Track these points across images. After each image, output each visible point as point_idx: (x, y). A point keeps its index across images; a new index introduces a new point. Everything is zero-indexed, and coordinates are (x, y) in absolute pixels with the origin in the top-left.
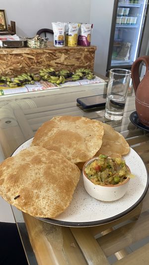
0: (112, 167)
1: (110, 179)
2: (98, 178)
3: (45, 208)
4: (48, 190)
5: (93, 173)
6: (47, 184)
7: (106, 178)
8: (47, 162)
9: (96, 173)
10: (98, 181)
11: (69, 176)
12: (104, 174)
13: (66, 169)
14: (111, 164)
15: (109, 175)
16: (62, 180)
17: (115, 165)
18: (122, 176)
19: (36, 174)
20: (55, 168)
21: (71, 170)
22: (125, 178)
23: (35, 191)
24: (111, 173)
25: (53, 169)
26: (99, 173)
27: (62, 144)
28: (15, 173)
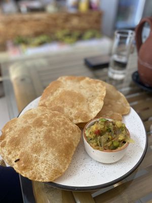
0: (112, 130)
1: (109, 144)
2: (97, 142)
3: (43, 172)
4: (47, 154)
5: (92, 137)
6: (46, 148)
7: (105, 143)
8: (48, 125)
9: (96, 137)
10: (98, 145)
11: (69, 139)
12: (103, 138)
13: (67, 132)
14: (111, 127)
15: (109, 139)
16: (61, 143)
17: (115, 129)
18: (122, 141)
19: (37, 137)
20: (55, 130)
21: (71, 132)
22: (124, 142)
23: (35, 155)
24: (110, 137)
25: (53, 132)
26: (99, 137)
27: (65, 104)
28: (17, 136)
